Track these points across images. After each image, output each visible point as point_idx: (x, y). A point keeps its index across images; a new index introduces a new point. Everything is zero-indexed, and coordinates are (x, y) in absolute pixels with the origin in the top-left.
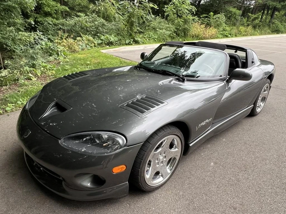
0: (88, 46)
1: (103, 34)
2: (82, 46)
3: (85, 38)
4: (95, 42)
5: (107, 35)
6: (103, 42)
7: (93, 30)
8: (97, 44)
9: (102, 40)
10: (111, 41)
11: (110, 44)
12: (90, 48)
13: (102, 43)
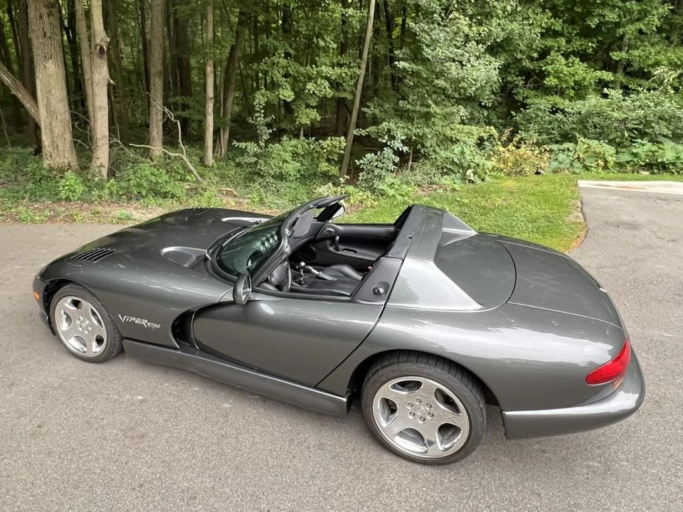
0: (577, 164)
1: (661, 139)
2: (560, 163)
3: (586, 146)
4: (609, 159)
5: (668, 144)
6: (635, 160)
7: (633, 128)
8: (615, 162)
9: (635, 155)
10: (659, 160)
11: (657, 167)
12: (577, 171)
13: (628, 162)
